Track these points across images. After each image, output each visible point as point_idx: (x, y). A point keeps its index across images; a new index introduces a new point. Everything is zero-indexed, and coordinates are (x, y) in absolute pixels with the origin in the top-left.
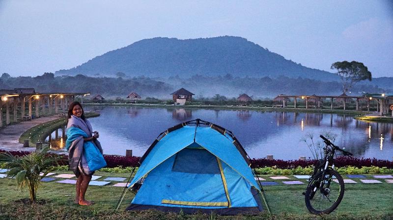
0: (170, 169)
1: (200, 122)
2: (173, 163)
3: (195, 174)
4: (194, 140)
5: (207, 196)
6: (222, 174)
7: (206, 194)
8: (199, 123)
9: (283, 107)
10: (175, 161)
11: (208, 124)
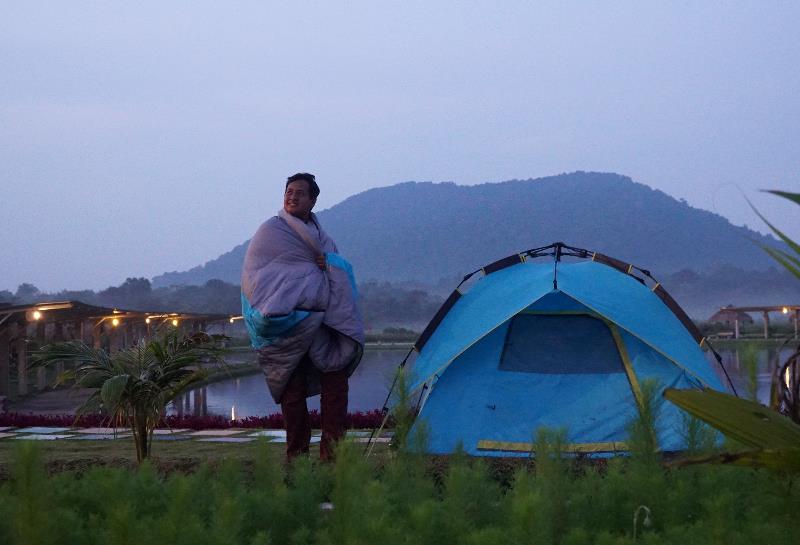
0: (493, 363)
1: (563, 250)
2: (500, 349)
3: (559, 376)
4: (555, 282)
5: (591, 429)
6: (630, 372)
7: (589, 423)
8: (560, 254)
9: (734, 336)
10: (506, 346)
11: (584, 254)
